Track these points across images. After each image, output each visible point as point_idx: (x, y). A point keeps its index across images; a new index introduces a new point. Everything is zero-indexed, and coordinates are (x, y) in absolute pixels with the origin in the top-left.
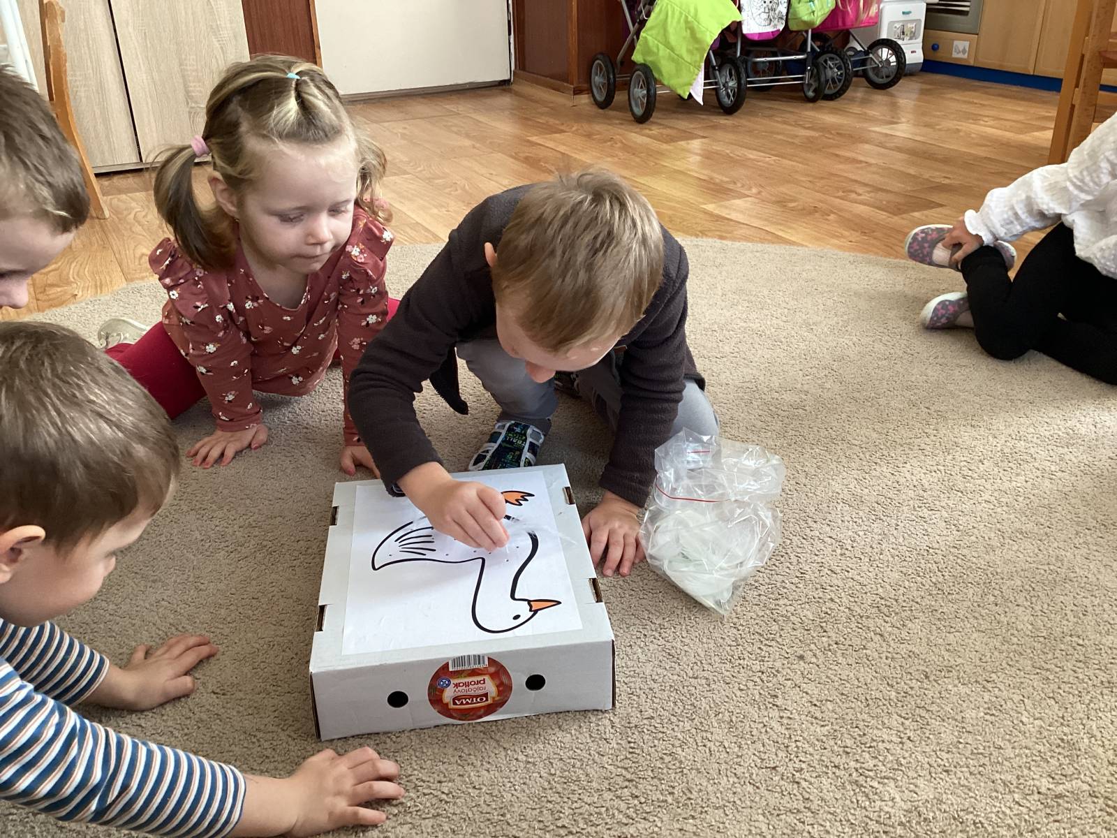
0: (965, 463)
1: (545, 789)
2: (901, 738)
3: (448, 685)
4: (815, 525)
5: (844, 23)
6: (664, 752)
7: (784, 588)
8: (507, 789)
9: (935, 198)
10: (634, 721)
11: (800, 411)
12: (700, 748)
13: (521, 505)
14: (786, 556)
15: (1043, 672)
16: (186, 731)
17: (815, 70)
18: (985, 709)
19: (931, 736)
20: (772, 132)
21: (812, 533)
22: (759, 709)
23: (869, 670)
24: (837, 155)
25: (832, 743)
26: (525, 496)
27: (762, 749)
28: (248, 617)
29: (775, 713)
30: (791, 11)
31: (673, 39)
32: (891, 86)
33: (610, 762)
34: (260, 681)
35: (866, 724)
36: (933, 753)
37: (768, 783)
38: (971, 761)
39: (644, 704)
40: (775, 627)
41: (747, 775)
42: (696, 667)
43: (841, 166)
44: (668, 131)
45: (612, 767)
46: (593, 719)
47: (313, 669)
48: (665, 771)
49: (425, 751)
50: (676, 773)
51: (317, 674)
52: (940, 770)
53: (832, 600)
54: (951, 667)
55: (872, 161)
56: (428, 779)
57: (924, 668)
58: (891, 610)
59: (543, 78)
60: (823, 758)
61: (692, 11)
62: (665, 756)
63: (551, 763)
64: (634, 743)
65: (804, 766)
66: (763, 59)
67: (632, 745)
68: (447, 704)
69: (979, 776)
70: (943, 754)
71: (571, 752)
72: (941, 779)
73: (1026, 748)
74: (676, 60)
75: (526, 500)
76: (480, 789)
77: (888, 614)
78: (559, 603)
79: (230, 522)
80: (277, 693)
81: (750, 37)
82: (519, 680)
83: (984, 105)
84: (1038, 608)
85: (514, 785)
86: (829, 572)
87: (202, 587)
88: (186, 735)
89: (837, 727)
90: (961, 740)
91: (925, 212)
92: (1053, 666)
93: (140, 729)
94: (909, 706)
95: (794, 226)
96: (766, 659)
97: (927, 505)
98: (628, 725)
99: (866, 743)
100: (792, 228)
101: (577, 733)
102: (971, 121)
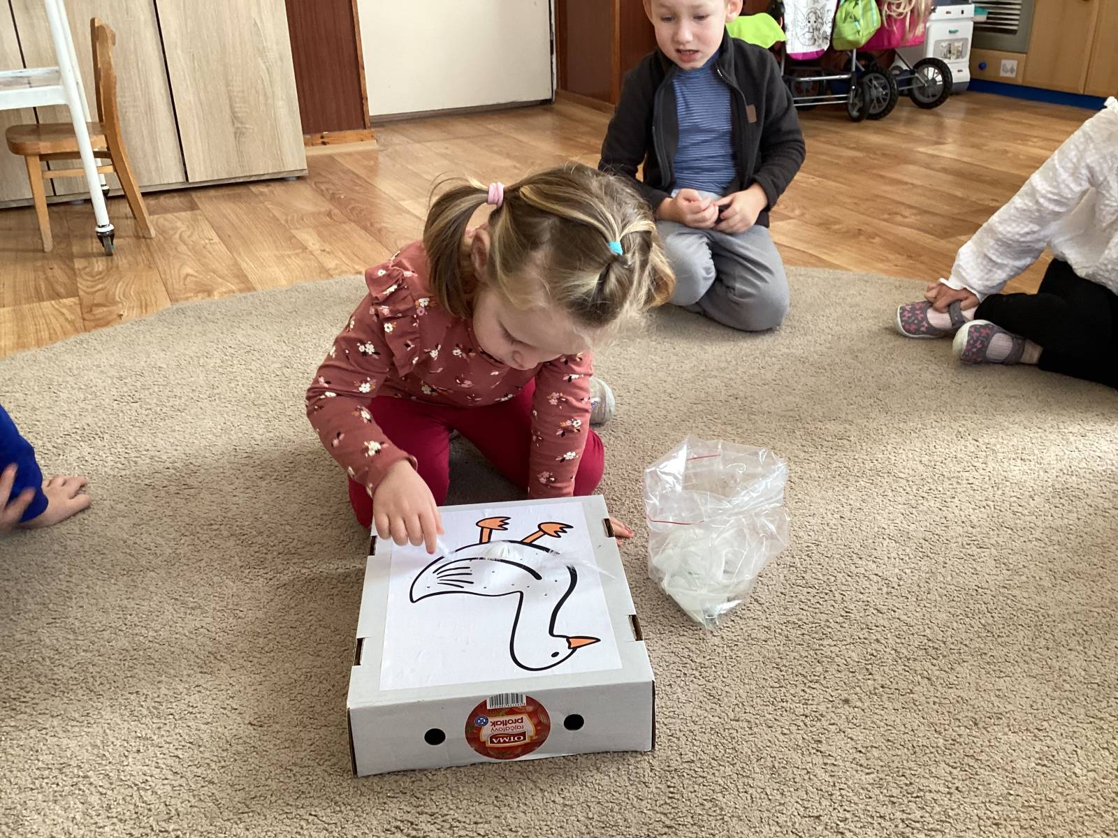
0: (1015, 499)
1: (583, 834)
2: (948, 788)
3: (486, 724)
4: (860, 562)
5: (889, 42)
6: (705, 798)
7: (828, 627)
8: (545, 832)
10: (674, 764)
11: (845, 442)
12: (741, 795)
13: (559, 536)
14: (831, 594)
15: (1097, 721)
16: (223, 763)
17: (860, 90)
18: (1037, 759)
19: (980, 787)
20: (817, 153)
21: (858, 570)
22: (803, 754)
23: (916, 716)
24: (882, 177)
25: (877, 791)
26: (564, 527)
27: (805, 797)
28: (286, 647)
29: (818, 759)
30: (836, 30)
32: (937, 105)
33: (649, 806)
34: (297, 713)
35: (913, 772)
36: (983, 805)
37: (811, 832)
38: (1022, 815)
39: (684, 746)
40: (819, 669)
41: (789, 824)
42: (737, 709)
43: (888, 188)
45: (651, 812)
46: (632, 761)
47: (351, 704)
48: (705, 818)
49: (461, 790)
50: (716, 820)
51: (356, 710)
52: (989, 823)
53: (877, 641)
54: (1001, 714)
55: (917, 182)
56: (464, 820)
57: (973, 715)
58: (939, 652)
59: (584, 97)
60: (868, 808)
62: (705, 802)
63: (589, 807)
64: (674, 787)
65: (848, 815)
66: (807, 79)
67: (672, 789)
68: (484, 742)
69: (1029, 830)
70: (992, 805)
71: (609, 796)
72: (990, 832)
73: (1079, 801)
75: (565, 532)
76: (517, 832)
77: (935, 657)
78: (598, 640)
79: (269, 548)
80: (314, 726)
81: (794, 57)
82: (557, 719)
83: (1031, 125)
84: (1090, 653)
85: (551, 828)
86: (875, 612)
87: (241, 614)
88: (223, 767)
89: (882, 776)
90: (1011, 792)
92: (1108, 715)
93: (177, 760)
94: (958, 754)
95: (838, 249)
96: (810, 702)
97: (976, 543)
98: (667, 768)
99: (913, 793)
100: (835, 251)
101: (616, 775)
102: (1019, 142)
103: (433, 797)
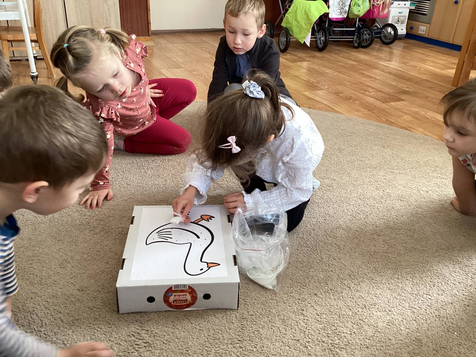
0: (395, 216)
1: (206, 341)
2: (351, 332)
3: (172, 295)
4: (330, 238)
5: (373, 16)
6: (255, 330)
7: (313, 264)
8: (191, 340)
9: (403, 97)
10: (245, 316)
11: (331, 188)
12: (270, 330)
13: (209, 221)
14: (316, 251)
15: (413, 309)
16: (65, 305)
17: (359, 35)
18: (387, 323)
19: (363, 332)
20: (337, 61)
21: (328, 242)
22: (296, 315)
23: (343, 302)
24: (363, 74)
25: (323, 331)
26: (211, 217)
27: (294, 332)
28: (95, 259)
29: (302, 317)
30: (350, 10)
31: (299, 18)
32: (391, 44)
33: (233, 332)
34: (97, 286)
35: (338, 325)
36: (363, 340)
37: (295, 346)
38: (378, 344)
39: (250, 309)
40: (307, 281)
41: (287, 342)
42: (273, 295)
43: (365, 79)
44: (294, 57)
45: (233, 335)
46: (229, 313)
47: (118, 285)
48: (254, 338)
49: (160, 321)
50: (259, 339)
51: (119, 288)
52: (364, 346)
53: (332, 271)
54: (376, 304)
55: (378, 78)
56: (159, 333)
57: (365, 303)
58: (355, 277)
60: (318, 338)
61: (308, 7)
62: (255, 332)
63: (209, 331)
64: (244, 325)
65: (310, 340)
66: (337, 29)
67: (243, 326)
68: (171, 303)
69: (380, 351)
70: (367, 340)
71: (218, 327)
72: (365, 350)
73: (401, 340)
74: (300, 27)
75: (211, 219)
76: (180, 339)
77: (353, 279)
78: (219, 265)
79: (92, 217)
80: (103, 292)
81: (332, 19)
82: (200, 295)
83: (430, 56)
84: (415, 281)
85: (194, 339)
86: (333, 259)
87: (78, 244)
88: (65, 307)
89: (326, 325)
90: (375, 335)
91: (397, 103)
92: (417, 307)
93: (47, 303)
94: (356, 319)
96: (302, 294)
97: (377, 233)
98: (242, 317)
99: (337, 333)
100: (339, 105)
101: (221, 319)
102: (422, 63)
103: (148, 324)
